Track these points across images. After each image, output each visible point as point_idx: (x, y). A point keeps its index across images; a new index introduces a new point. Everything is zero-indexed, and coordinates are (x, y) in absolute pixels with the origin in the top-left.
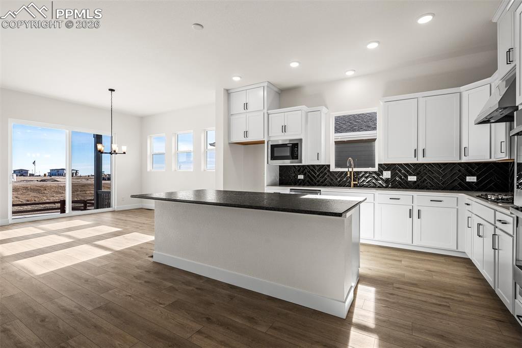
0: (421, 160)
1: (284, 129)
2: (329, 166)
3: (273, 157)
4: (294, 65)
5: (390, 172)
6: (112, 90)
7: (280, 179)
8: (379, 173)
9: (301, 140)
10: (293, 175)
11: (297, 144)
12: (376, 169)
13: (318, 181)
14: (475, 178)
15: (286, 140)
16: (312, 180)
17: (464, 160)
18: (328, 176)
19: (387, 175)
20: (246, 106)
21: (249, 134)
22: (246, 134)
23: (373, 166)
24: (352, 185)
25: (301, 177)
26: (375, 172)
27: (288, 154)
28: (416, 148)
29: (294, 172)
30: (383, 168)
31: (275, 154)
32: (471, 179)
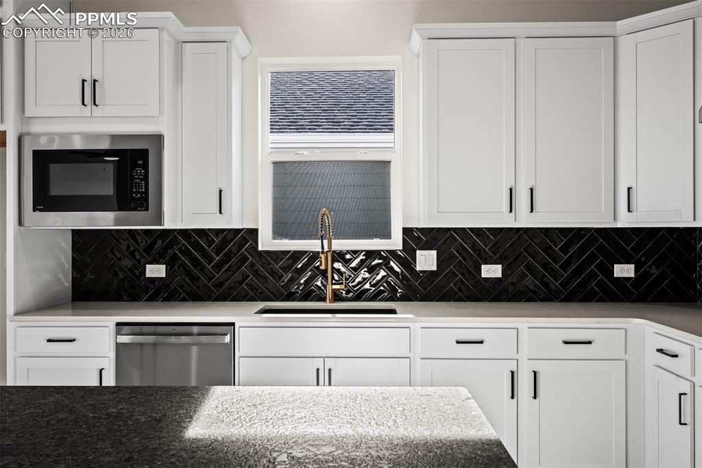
0: (524, 220)
1: (90, 92)
2: (254, 233)
3: (45, 200)
5: (434, 253)
7: (74, 280)
8: (406, 257)
9: (158, 139)
10: (127, 263)
11: (144, 154)
12: (396, 242)
13: (219, 285)
14: (632, 267)
15: (99, 136)
18: (252, 265)
19: (427, 260)
23: (387, 235)
24: (329, 294)
25: (156, 271)
26: (393, 253)
27: (109, 189)
28: (512, 184)
29: (132, 254)
30: (417, 238)
31: (55, 190)
32: (624, 271)
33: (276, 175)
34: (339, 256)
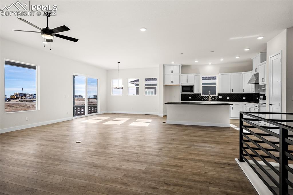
0: (232, 93)
1: (188, 81)
2: (201, 94)
4: (196, 62)
6: (119, 62)
8: (218, 97)
9: (194, 85)
11: (193, 87)
12: (217, 95)
15: (188, 85)
16: (195, 99)
17: (243, 93)
19: (220, 97)
20: (172, 72)
21: (173, 82)
22: (172, 82)
23: (216, 94)
24: (209, 100)
25: (190, 98)
26: (217, 96)
27: (189, 90)
28: (230, 89)
29: (188, 96)
30: (219, 95)
31: (184, 90)
32: (244, 98)
33: (203, 89)
34: (211, 96)
